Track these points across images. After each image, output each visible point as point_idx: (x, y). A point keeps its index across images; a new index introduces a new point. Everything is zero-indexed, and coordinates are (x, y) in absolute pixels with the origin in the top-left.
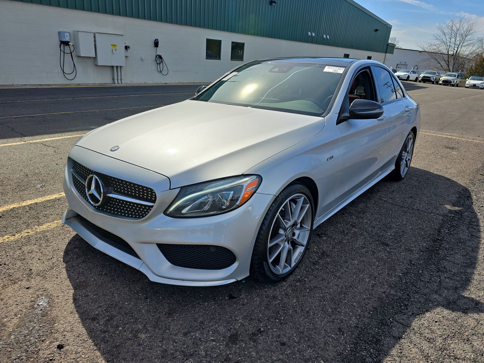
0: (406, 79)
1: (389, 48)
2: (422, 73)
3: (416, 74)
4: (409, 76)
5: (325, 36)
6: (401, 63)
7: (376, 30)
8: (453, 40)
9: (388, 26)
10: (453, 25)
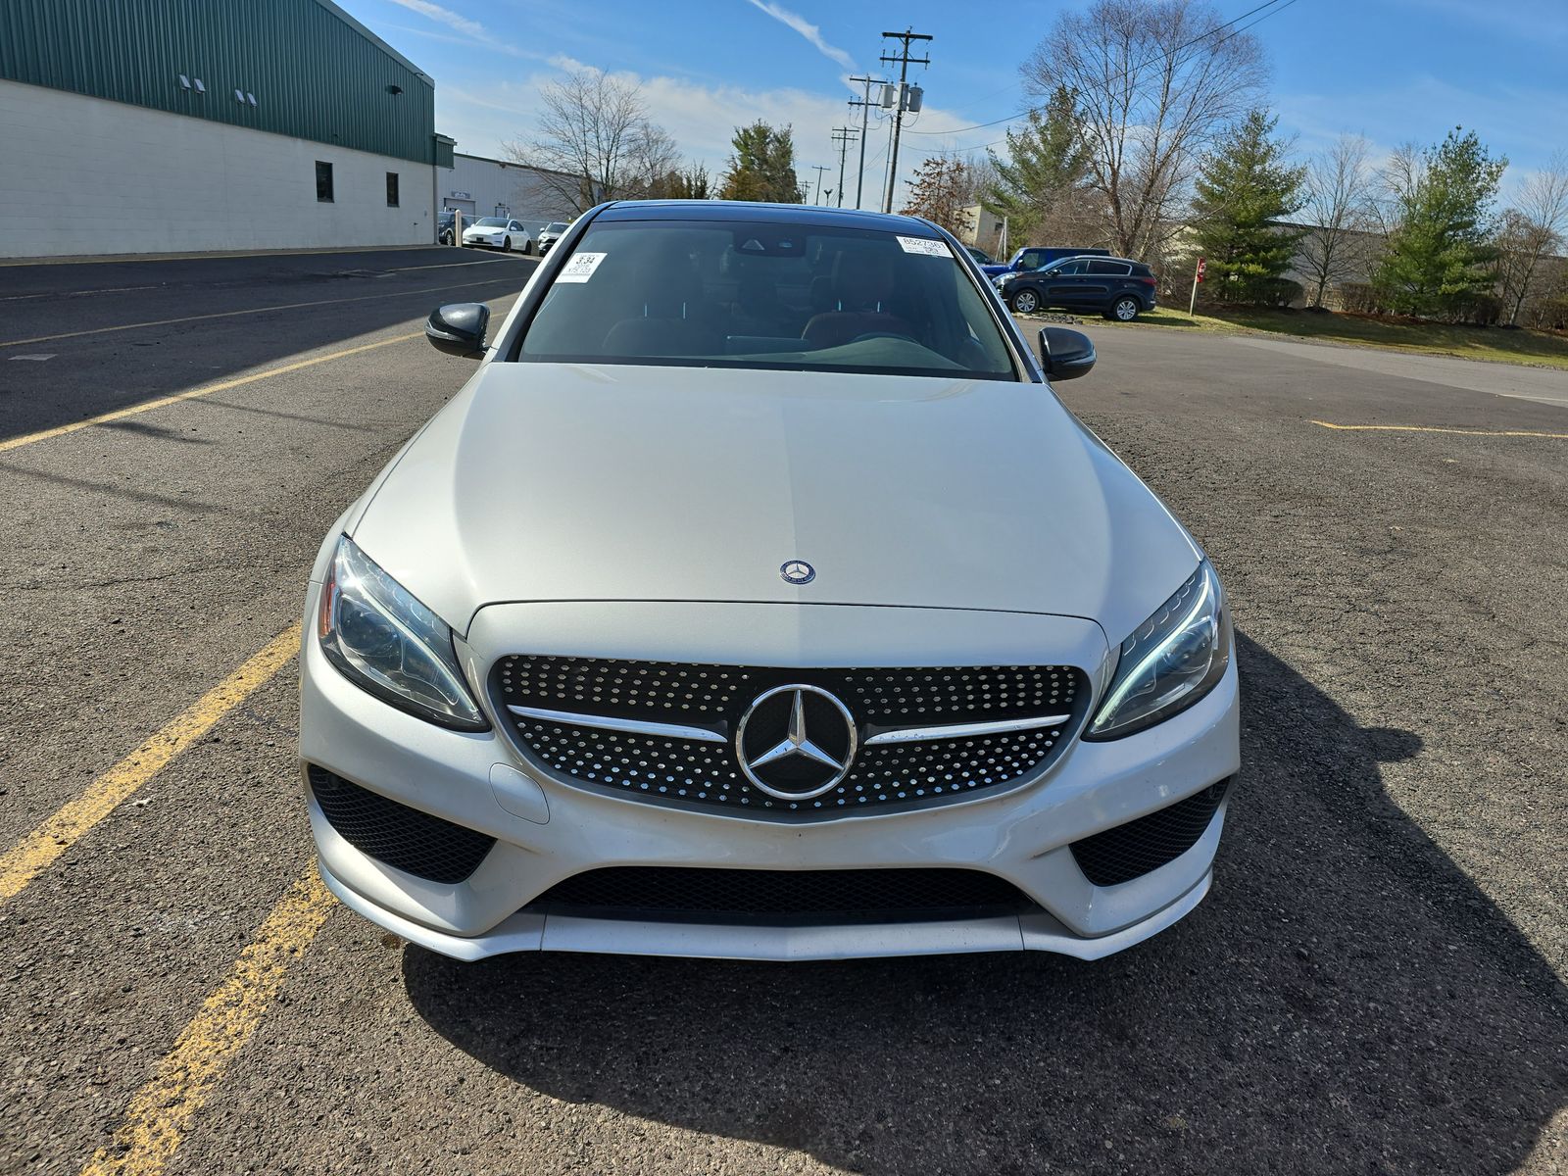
0: (502, 245)
1: (438, 151)
2: (542, 229)
3: (525, 232)
4: (507, 237)
5: (240, 95)
6: (453, 194)
7: (395, 90)
8: (591, 135)
9: (423, 78)
10: (582, 94)
